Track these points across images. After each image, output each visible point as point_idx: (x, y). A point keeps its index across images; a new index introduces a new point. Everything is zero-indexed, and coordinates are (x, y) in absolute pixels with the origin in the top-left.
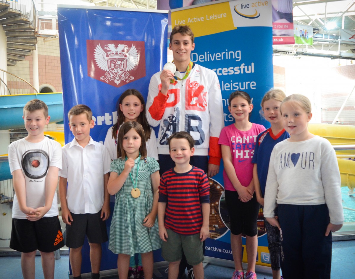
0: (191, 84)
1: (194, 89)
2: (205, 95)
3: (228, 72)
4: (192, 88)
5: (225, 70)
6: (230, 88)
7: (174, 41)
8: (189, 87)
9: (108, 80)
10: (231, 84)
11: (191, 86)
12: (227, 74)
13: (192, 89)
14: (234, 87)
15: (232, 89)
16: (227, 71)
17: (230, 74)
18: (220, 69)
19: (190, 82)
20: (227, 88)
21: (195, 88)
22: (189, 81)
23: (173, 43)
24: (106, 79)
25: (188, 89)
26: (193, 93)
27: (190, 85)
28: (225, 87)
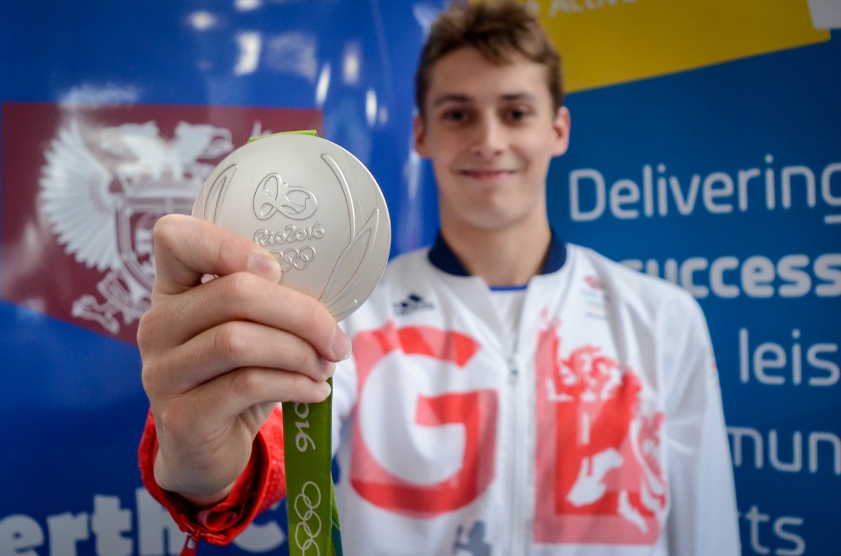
0: (572, 363)
1: (588, 397)
2: (650, 431)
3: (778, 282)
4: (576, 391)
5: (758, 270)
6: (786, 371)
7: (439, 102)
8: (560, 388)
9: (119, 316)
10: (796, 350)
11: (570, 380)
12: (767, 292)
13: (577, 401)
14: (808, 371)
15: (797, 378)
16: (768, 274)
17: (786, 291)
18: (730, 263)
19: (564, 353)
20: (768, 371)
21: (597, 390)
22: (556, 344)
23: (434, 112)
24: (103, 314)
25: (553, 396)
26: (585, 424)
27: (565, 370)
28: (759, 364)
